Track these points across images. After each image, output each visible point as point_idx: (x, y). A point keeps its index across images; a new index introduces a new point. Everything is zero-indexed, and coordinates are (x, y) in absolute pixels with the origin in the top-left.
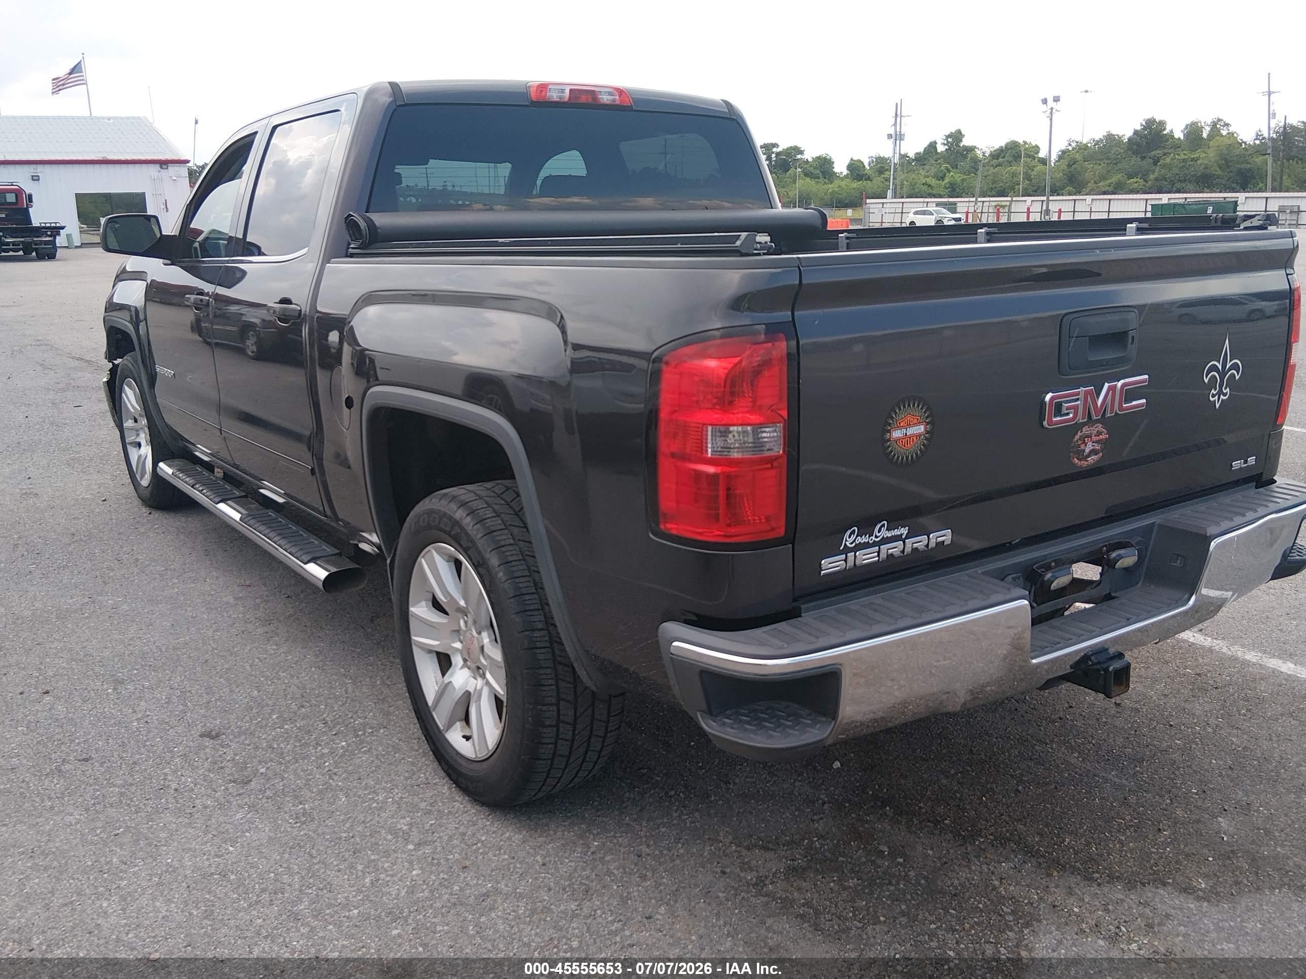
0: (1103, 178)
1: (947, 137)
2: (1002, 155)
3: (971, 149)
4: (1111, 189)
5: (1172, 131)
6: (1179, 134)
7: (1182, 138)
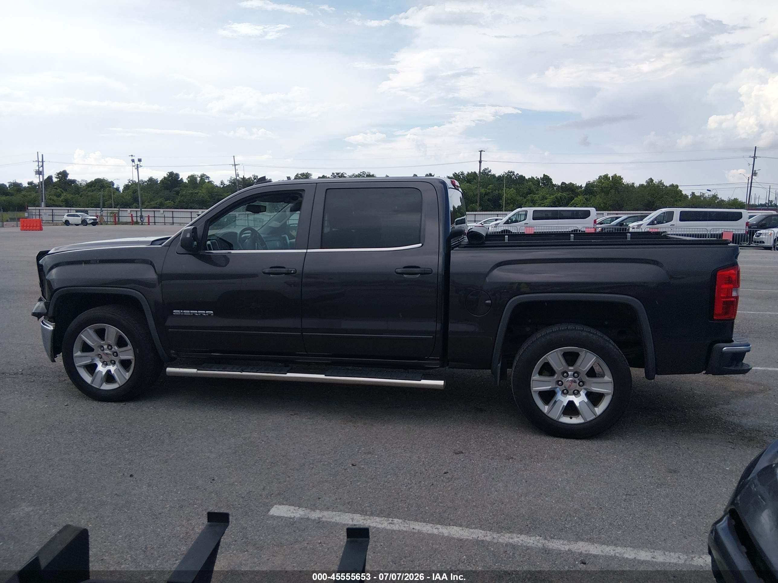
0: (151, 200)
1: (59, 174)
2: (94, 185)
3: (74, 181)
4: (157, 206)
5: (182, 179)
6: (185, 180)
7: (187, 182)
